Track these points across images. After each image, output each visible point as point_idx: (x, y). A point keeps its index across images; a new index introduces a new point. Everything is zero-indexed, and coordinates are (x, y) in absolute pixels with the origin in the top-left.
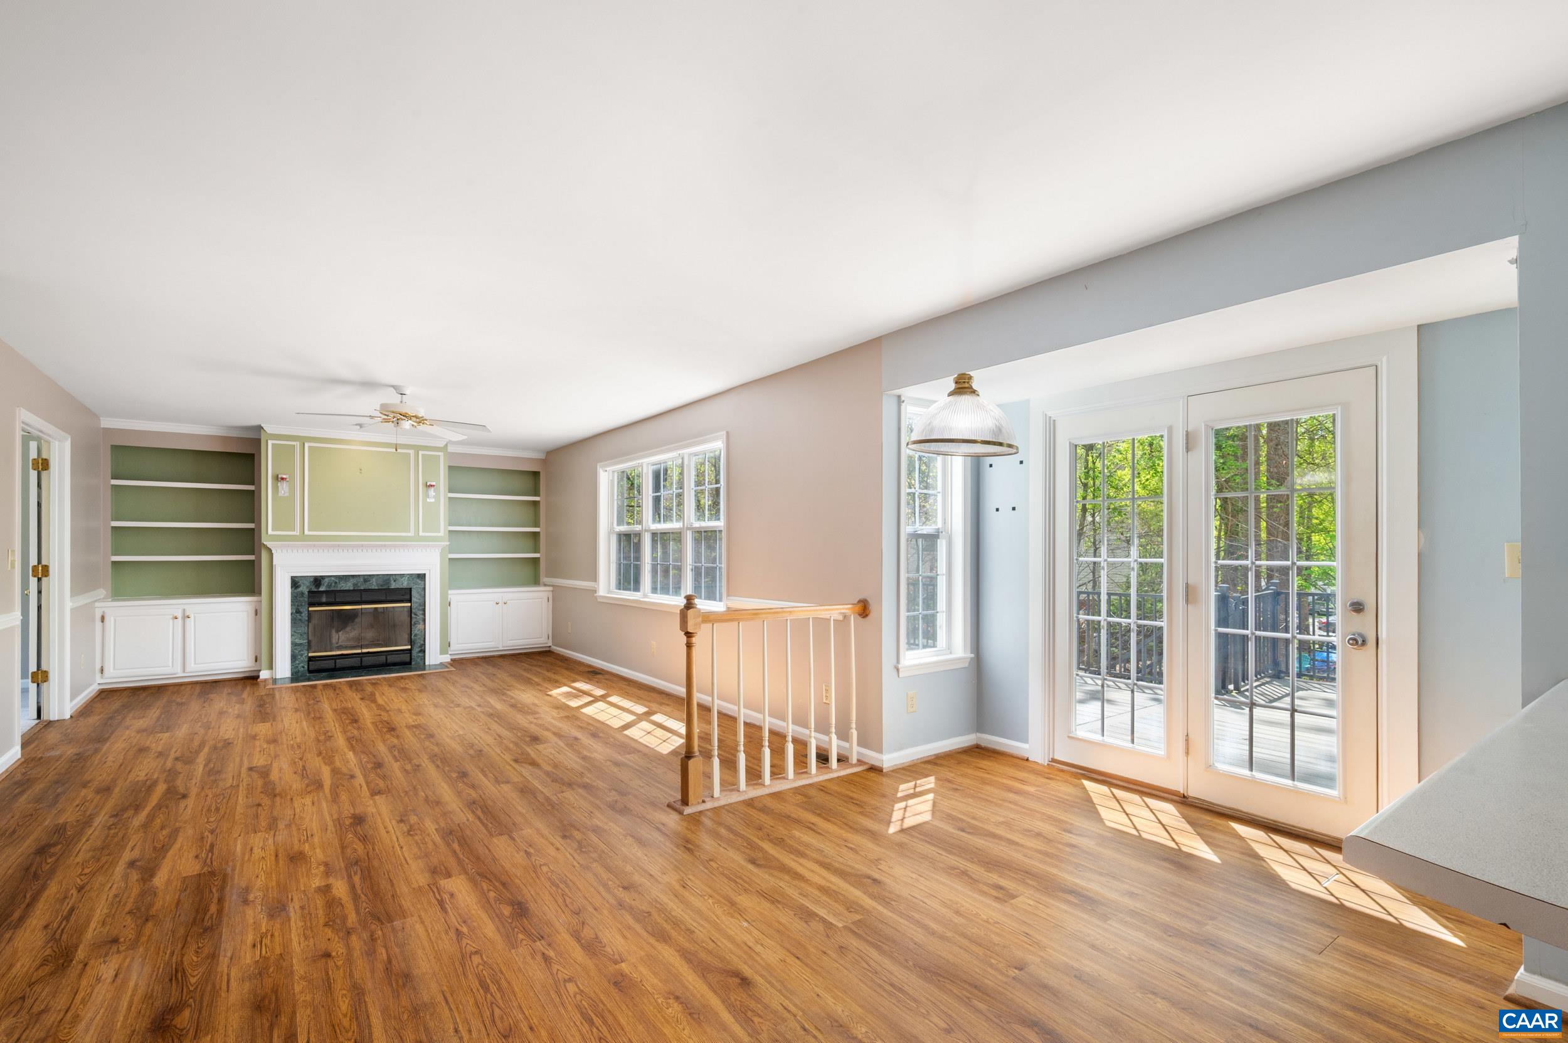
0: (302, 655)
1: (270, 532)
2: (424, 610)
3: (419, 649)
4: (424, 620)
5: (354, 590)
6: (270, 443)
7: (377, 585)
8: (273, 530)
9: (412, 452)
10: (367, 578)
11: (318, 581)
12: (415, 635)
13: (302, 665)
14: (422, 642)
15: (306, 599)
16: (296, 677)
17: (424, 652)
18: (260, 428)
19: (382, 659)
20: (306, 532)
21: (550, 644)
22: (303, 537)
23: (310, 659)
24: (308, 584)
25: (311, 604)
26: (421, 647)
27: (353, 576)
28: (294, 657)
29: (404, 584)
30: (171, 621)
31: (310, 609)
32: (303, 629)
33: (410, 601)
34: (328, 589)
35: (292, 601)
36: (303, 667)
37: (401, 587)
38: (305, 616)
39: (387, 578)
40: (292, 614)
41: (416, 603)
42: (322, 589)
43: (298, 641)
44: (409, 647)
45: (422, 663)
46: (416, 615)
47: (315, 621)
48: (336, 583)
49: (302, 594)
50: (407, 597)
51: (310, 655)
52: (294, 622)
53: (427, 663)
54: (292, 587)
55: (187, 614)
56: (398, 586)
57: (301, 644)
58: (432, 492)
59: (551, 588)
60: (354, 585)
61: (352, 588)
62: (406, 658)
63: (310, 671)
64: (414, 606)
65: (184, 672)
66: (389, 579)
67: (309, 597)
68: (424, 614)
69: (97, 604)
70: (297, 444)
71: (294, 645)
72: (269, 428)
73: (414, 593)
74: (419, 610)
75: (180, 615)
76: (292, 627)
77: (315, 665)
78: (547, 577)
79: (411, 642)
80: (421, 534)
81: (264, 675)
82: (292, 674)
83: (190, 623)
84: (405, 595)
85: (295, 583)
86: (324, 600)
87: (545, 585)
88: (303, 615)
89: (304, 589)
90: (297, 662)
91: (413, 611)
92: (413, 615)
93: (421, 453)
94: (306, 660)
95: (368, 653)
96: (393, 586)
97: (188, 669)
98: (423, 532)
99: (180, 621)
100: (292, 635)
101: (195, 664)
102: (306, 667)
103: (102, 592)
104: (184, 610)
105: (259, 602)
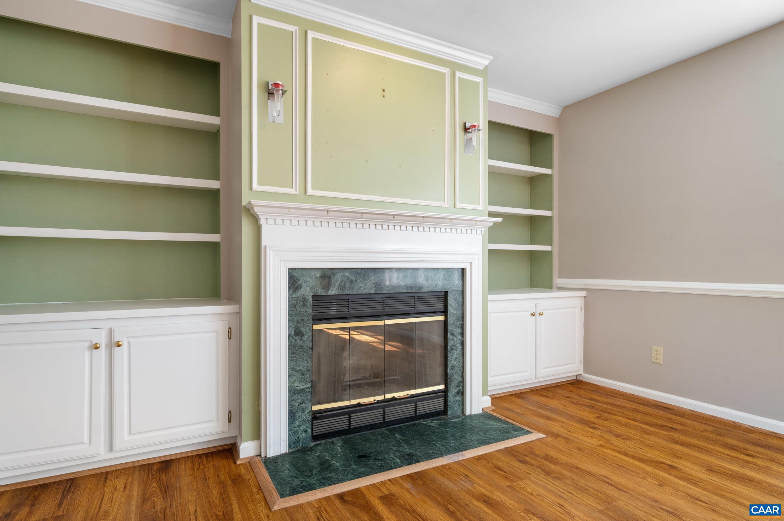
0: (303, 410)
1: (255, 186)
3: (457, 390)
4: (463, 343)
5: (375, 294)
7: (405, 285)
8: (259, 184)
9: (446, 71)
11: (326, 276)
12: (452, 368)
13: (304, 427)
14: (460, 379)
15: (310, 310)
19: (409, 410)
20: (309, 190)
21: (581, 372)
22: (305, 199)
23: (316, 416)
24: (312, 282)
25: (318, 320)
26: (458, 386)
27: (374, 270)
28: (292, 415)
29: (439, 284)
30: (87, 354)
31: (316, 327)
32: (306, 364)
33: (445, 312)
34: (341, 293)
35: (290, 315)
36: (306, 432)
37: (435, 289)
38: (307, 340)
40: (289, 335)
41: (454, 315)
42: (333, 292)
43: (298, 386)
44: (442, 387)
45: (459, 414)
46: (453, 334)
47: (320, 348)
48: (351, 282)
49: (304, 300)
50: (442, 306)
51: (316, 408)
52: (293, 351)
53: (468, 413)
54: (289, 288)
55: (116, 339)
56: (430, 289)
57: (302, 391)
59: (584, 293)
61: (373, 291)
62: (438, 404)
63: (316, 438)
64: (449, 321)
65: (111, 449)
66: (418, 276)
67: (314, 306)
68: (463, 334)
71: (293, 392)
73: (449, 299)
74: (456, 327)
75: (103, 341)
76: (290, 361)
77: (323, 426)
78: (560, 276)
79: (446, 380)
80: (458, 205)
81: (246, 448)
82: (291, 446)
83: (121, 354)
84: (439, 302)
85: (294, 280)
87: (560, 289)
88: (305, 338)
89: (306, 291)
90: (297, 423)
91: (449, 328)
92: (449, 336)
93: (457, 75)
94: (310, 418)
95: (393, 399)
96: (426, 287)
97: (118, 445)
98: (459, 203)
99: (103, 351)
100: (290, 376)
101: (132, 434)
102: (309, 430)
104: (111, 331)
105: (239, 314)
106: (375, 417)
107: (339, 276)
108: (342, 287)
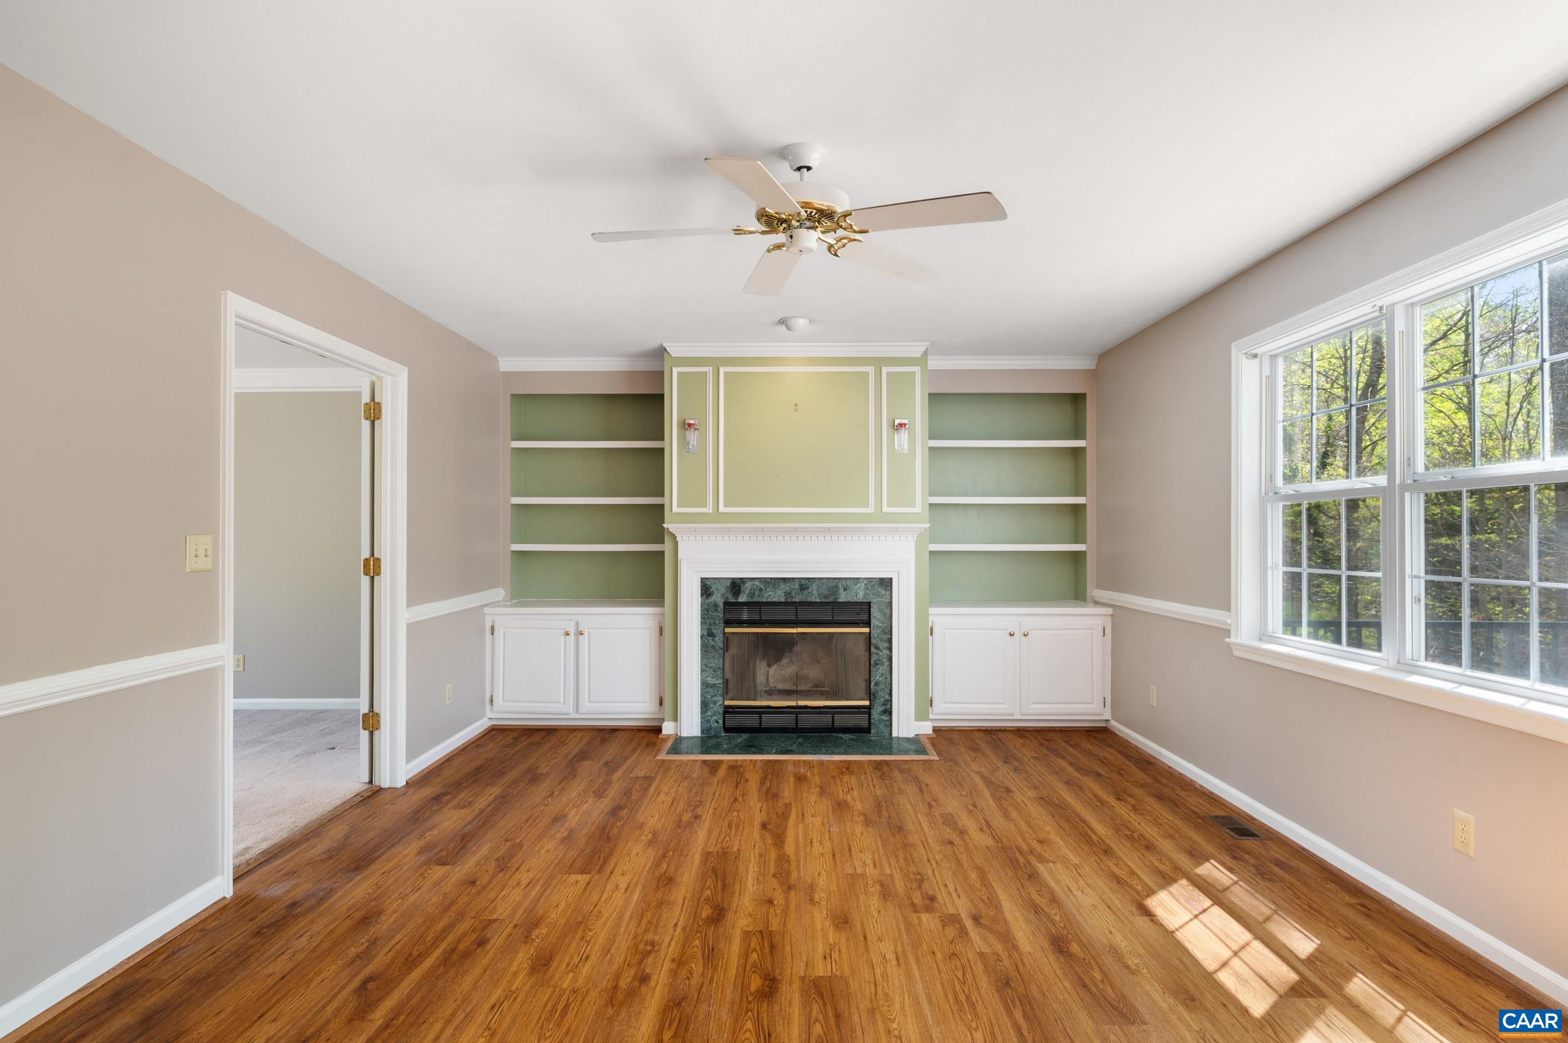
0: (715, 703)
1: (675, 509)
2: (890, 641)
3: (883, 708)
4: (890, 659)
5: (785, 604)
6: (675, 371)
7: (819, 594)
8: (679, 506)
9: (870, 370)
10: (804, 584)
11: (736, 585)
12: (877, 684)
13: (715, 718)
14: (887, 697)
15: (721, 615)
16: (708, 741)
17: (890, 713)
18: (661, 352)
19: (826, 719)
20: (722, 509)
21: (1108, 716)
22: (717, 517)
23: (728, 710)
24: (723, 590)
25: (728, 623)
26: (884, 705)
27: (784, 579)
28: (705, 706)
29: (859, 594)
30: (563, 638)
31: (727, 630)
32: (717, 662)
33: (868, 624)
34: (751, 600)
35: (702, 617)
36: (717, 722)
37: (855, 599)
38: (719, 640)
39: (836, 583)
40: (702, 637)
41: (878, 627)
42: (742, 598)
43: (710, 680)
44: (867, 703)
45: (886, 734)
46: (878, 648)
47: (733, 650)
48: (761, 590)
49: (716, 606)
50: (864, 617)
51: (727, 703)
52: (705, 649)
53: (894, 734)
54: (702, 595)
55: (581, 629)
56: (849, 599)
57: (714, 686)
58: (902, 436)
59: (1109, 611)
60: (788, 594)
61: (783, 600)
62: (861, 720)
63: (727, 730)
64: (875, 633)
65: (577, 712)
66: (836, 587)
67: (724, 611)
68: (890, 649)
69: (487, 610)
70: (709, 370)
71: (705, 685)
72: (675, 350)
73: (874, 611)
74: (882, 640)
75: (572, 631)
76: (703, 657)
77: (733, 720)
78: (1100, 586)
79: (870, 695)
80: (885, 509)
81: (668, 728)
82: (703, 732)
83: (584, 640)
84: (860, 613)
85: (706, 588)
86: (745, 616)
87: (1097, 603)
88: (717, 639)
89: (718, 598)
90: (709, 713)
91: (873, 641)
92: (873, 649)
93: (885, 370)
94: (721, 710)
95: (806, 707)
96: (843, 597)
97: (581, 709)
98: (888, 506)
99: (572, 637)
100: (702, 671)
101: (589, 702)
102: (721, 721)
103: (499, 593)
104: (577, 623)
105: (663, 614)
106: (787, 720)
107: (748, 585)
108: (752, 594)
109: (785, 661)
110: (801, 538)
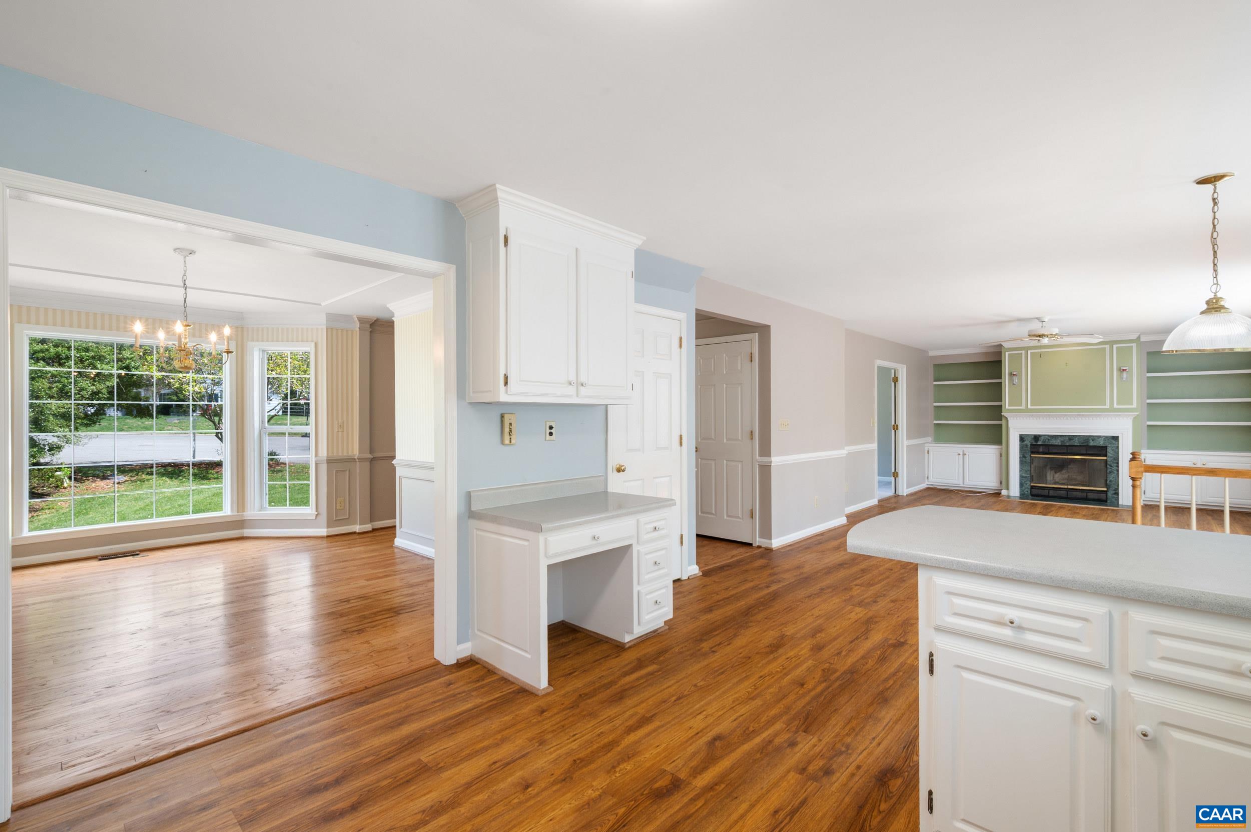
0: (1026, 484)
1: (1007, 407)
2: (1118, 463)
3: (1114, 492)
4: (1118, 471)
5: (1061, 446)
6: (1007, 353)
7: (1079, 442)
8: (1009, 406)
9: (1107, 347)
10: (1071, 438)
11: (1036, 438)
12: (1110, 481)
13: (1027, 490)
14: (1116, 487)
15: (1029, 449)
16: (1023, 496)
17: (1118, 494)
18: (1001, 346)
19: (1084, 495)
20: (1029, 407)
22: (1027, 410)
23: (1032, 487)
24: (1030, 439)
25: (1033, 453)
27: (1061, 436)
28: (1021, 485)
29: (1101, 443)
30: (957, 456)
31: (1032, 455)
32: (1028, 468)
33: (1106, 455)
34: (1043, 444)
35: (1020, 450)
37: (1098, 445)
38: (1028, 459)
39: (1087, 438)
40: (1020, 457)
41: (1111, 457)
42: (1039, 443)
43: (1024, 475)
44: (1105, 489)
45: (1116, 502)
46: (1111, 466)
47: (1035, 464)
48: (1049, 440)
49: (1027, 446)
50: (1104, 452)
51: (1032, 484)
52: (1022, 462)
53: (1120, 503)
54: (1020, 441)
55: (965, 453)
56: (1095, 444)
57: (1026, 477)
58: (1125, 375)
60: (1062, 442)
61: (1060, 444)
62: (1103, 497)
63: (1032, 495)
64: (1109, 459)
65: (963, 484)
66: (1088, 439)
67: (1031, 448)
68: (1118, 467)
69: (926, 445)
70: (1023, 352)
71: (1021, 477)
72: (1005, 345)
73: (1109, 450)
74: (1113, 463)
75: (961, 454)
76: (1020, 466)
77: (1035, 492)
79: (1107, 486)
80: (1115, 406)
81: (1004, 492)
82: (1020, 495)
83: (966, 457)
84: (1101, 450)
85: (1022, 438)
86: (1041, 450)
89: (1028, 442)
90: (1024, 487)
91: (1108, 463)
92: (1108, 466)
93: (1115, 346)
94: (1030, 487)
95: (1072, 489)
96: (1092, 443)
97: (965, 483)
98: (1117, 405)
99: (961, 456)
100: (1020, 471)
101: (969, 480)
102: (1029, 492)
103: (930, 439)
104: (963, 451)
105: (1002, 449)
106: (1063, 493)
107: (1043, 438)
108: (1043, 441)
109: (1064, 471)
110: (1069, 418)
